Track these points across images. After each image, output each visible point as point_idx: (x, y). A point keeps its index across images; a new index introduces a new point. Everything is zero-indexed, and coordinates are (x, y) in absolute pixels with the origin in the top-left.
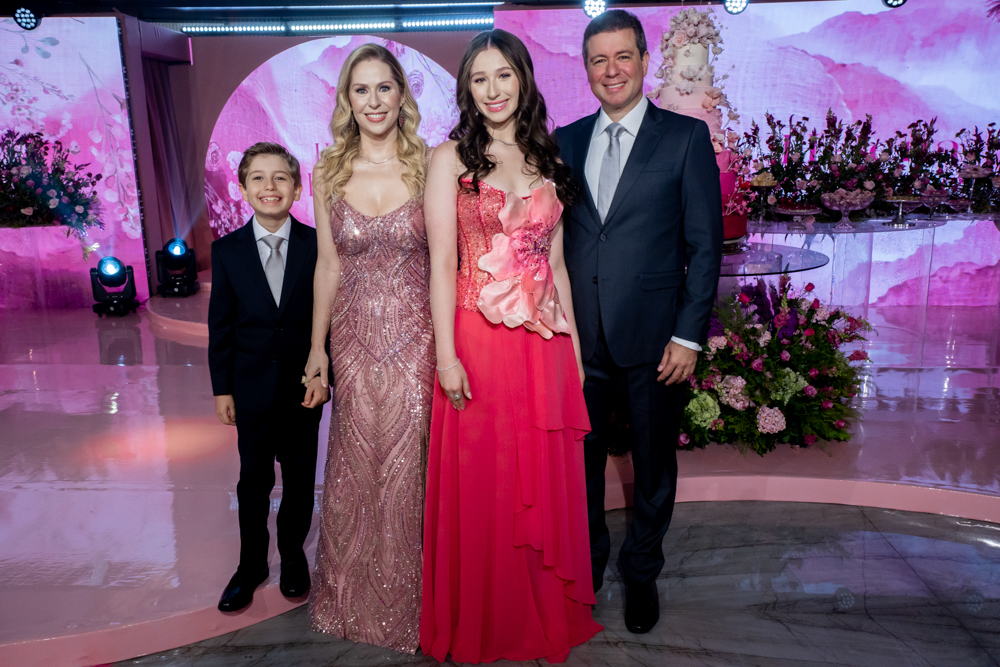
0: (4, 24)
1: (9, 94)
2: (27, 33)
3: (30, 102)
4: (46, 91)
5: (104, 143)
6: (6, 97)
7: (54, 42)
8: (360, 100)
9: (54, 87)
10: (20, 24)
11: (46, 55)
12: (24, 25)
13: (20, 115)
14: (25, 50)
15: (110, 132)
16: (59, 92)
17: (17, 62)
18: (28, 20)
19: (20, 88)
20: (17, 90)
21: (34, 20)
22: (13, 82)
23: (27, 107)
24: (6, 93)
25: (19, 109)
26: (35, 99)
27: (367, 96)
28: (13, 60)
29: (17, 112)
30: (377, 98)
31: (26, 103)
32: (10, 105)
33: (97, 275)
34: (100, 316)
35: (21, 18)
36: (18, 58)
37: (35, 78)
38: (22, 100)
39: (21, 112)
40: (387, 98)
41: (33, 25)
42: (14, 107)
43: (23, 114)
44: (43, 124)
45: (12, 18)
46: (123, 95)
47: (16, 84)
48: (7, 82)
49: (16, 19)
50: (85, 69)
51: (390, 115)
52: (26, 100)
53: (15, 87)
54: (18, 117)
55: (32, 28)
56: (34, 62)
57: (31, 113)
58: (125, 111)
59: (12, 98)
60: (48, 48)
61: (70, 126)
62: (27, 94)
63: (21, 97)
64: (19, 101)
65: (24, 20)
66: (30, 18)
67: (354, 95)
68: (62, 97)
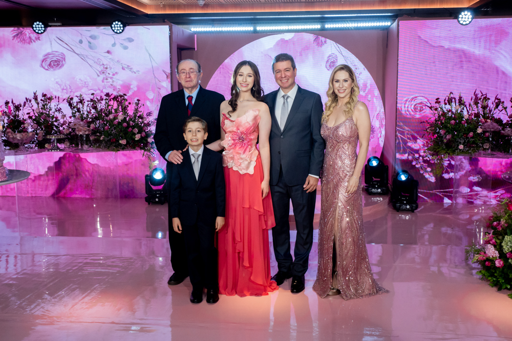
0: (104, 30)
1: (102, 70)
2: (116, 36)
3: (114, 75)
4: (123, 69)
5: (154, 99)
6: (100, 72)
7: (130, 40)
8: (337, 85)
9: (128, 66)
10: (113, 31)
11: (126, 48)
12: (116, 31)
13: (107, 82)
14: (114, 45)
15: (159, 92)
16: (131, 69)
17: (108, 52)
18: (119, 28)
19: (108, 67)
20: (107, 68)
21: (122, 28)
22: (105, 64)
23: (111, 78)
24: (100, 70)
25: (107, 79)
26: (116, 73)
27: (339, 83)
28: (106, 51)
29: (105, 81)
30: (342, 84)
31: (111, 76)
32: (102, 76)
33: (149, 179)
34: (149, 204)
35: (115, 27)
36: (109, 50)
37: (118, 61)
38: (109, 74)
39: (108, 81)
40: (346, 85)
41: (121, 31)
42: (104, 78)
43: (109, 82)
44: (120, 87)
45: (110, 27)
46: (169, 71)
47: (107, 64)
48: (101, 64)
49: (112, 27)
50: (148, 55)
51: (347, 91)
52: (111, 74)
53: (105, 67)
54: (106, 83)
55: (120, 33)
56: (118, 51)
57: (113, 82)
58: (169, 79)
59: (103, 73)
60: (127, 44)
61: (135, 89)
62: (112, 70)
63: (108, 72)
64: (107, 74)
65: (116, 28)
66: (120, 27)
67: (334, 83)
68: (132, 72)
